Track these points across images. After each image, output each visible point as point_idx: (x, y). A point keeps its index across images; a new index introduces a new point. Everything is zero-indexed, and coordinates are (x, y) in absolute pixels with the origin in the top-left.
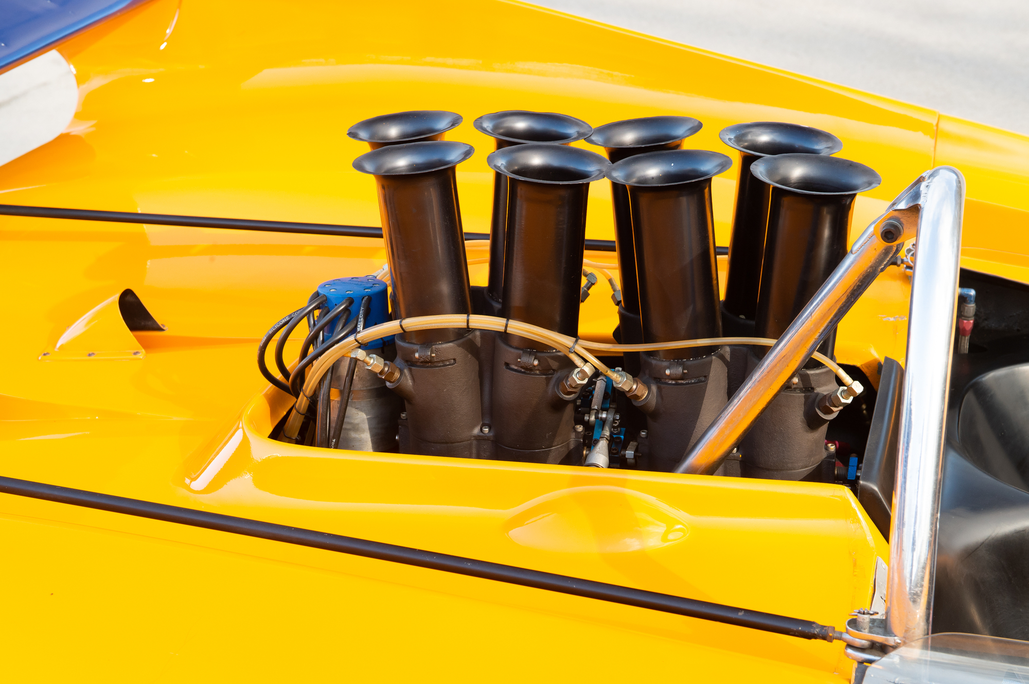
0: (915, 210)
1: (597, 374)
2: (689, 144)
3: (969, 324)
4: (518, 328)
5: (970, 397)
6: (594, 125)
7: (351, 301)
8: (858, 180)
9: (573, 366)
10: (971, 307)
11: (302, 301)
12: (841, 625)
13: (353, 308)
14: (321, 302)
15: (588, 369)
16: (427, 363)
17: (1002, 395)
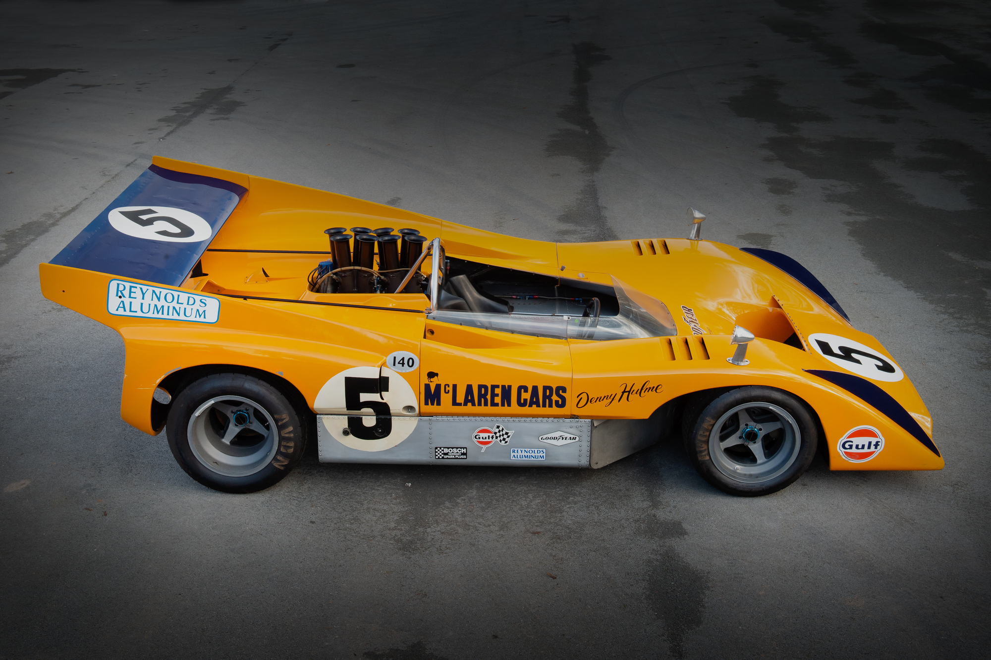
0: (433, 245)
1: (378, 277)
2: (392, 233)
3: (448, 268)
4: (363, 269)
5: (449, 283)
6: (373, 230)
7: (327, 266)
8: (423, 240)
9: (373, 275)
10: (449, 264)
11: (317, 266)
12: (424, 310)
13: (328, 267)
14: (320, 266)
15: (376, 276)
16: (345, 276)
17: (455, 282)
